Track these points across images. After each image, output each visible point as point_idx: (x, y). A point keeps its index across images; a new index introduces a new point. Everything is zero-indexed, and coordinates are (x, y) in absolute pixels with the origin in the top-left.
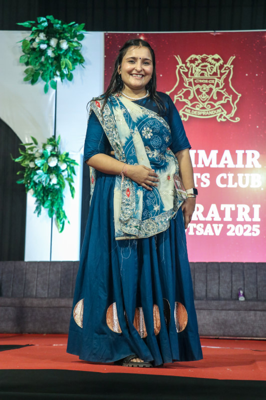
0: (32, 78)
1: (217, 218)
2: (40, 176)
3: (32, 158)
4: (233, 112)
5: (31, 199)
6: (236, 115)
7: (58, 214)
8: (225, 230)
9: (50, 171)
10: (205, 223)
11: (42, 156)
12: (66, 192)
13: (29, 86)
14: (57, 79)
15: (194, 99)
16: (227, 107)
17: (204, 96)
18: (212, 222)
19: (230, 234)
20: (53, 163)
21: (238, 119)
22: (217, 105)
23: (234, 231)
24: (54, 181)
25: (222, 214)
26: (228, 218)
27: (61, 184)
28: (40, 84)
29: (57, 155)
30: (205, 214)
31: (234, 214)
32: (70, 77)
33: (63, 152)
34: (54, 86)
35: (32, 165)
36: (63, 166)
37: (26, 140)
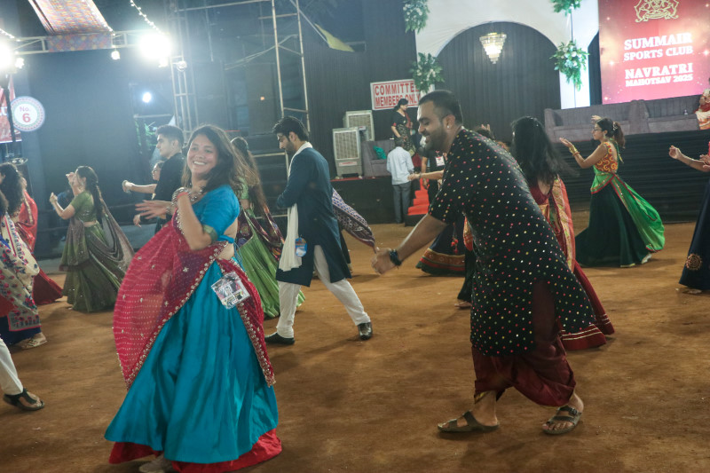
0: (558, 9)
1: (668, 73)
2: (568, 63)
3: (562, 53)
4: (674, 13)
5: (563, 76)
6: (676, 14)
7: (578, 82)
8: (672, 79)
9: (573, 59)
10: (661, 77)
11: (568, 51)
12: (582, 70)
13: (556, 13)
14: (572, 8)
15: (651, 8)
16: (671, 10)
17: (657, 6)
18: (665, 76)
19: (674, 81)
20: (574, 54)
21: (677, 17)
22: (664, 10)
23: (678, 79)
24: (575, 64)
25: (670, 70)
26: (674, 72)
27: (579, 65)
28: (563, 11)
29: (575, 50)
30: (660, 72)
31: (677, 70)
32: (578, 5)
33: (578, 48)
34: (570, 12)
35: (562, 57)
36: (580, 56)
37: (557, 44)
